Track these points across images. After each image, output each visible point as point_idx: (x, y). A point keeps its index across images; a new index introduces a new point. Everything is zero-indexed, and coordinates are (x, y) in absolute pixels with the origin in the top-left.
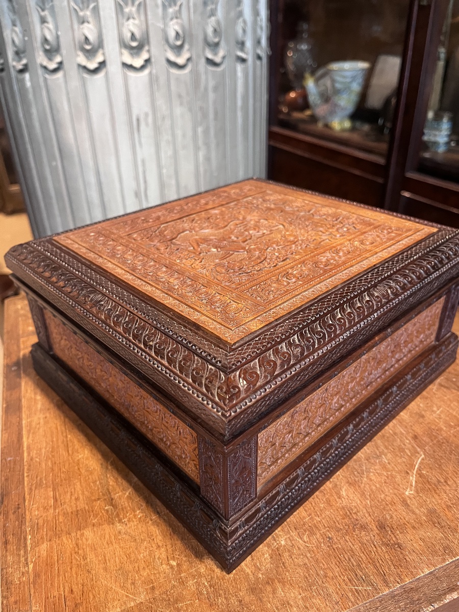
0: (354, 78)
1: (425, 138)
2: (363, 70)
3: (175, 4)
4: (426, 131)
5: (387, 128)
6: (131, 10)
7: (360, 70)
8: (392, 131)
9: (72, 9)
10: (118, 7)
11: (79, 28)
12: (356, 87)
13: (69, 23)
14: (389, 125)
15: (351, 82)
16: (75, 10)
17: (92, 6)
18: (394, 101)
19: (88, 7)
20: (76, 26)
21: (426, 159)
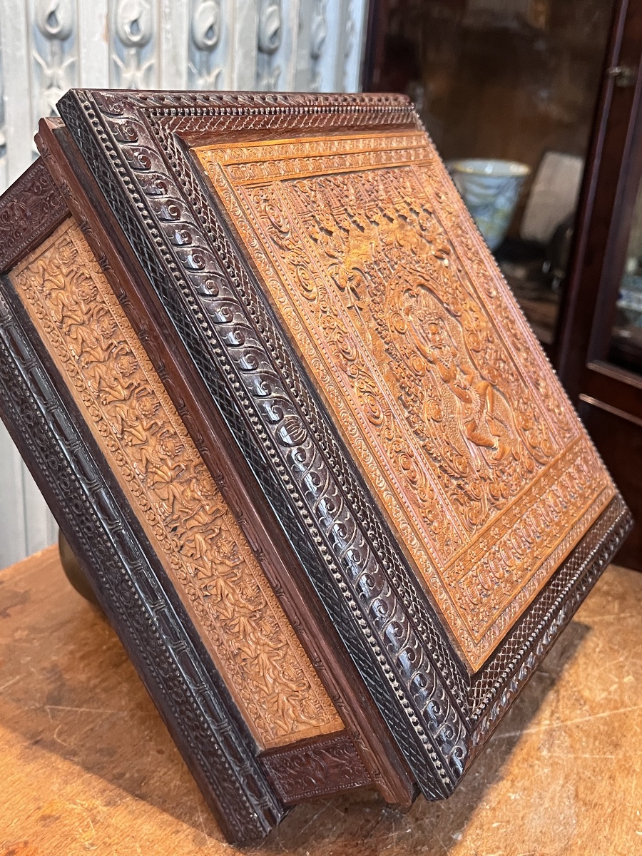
0: (500, 190)
1: (622, 303)
2: (518, 178)
3: (209, 73)
4: (623, 292)
5: (558, 278)
6: (133, 75)
7: (512, 177)
8: (566, 284)
9: (32, 61)
10: (113, 68)
11: (41, 94)
12: (505, 203)
13: (26, 85)
14: (559, 274)
15: (496, 196)
16: (38, 64)
17: (68, 61)
18: (569, 233)
19: (61, 62)
20: (36, 90)
21: (623, 340)
